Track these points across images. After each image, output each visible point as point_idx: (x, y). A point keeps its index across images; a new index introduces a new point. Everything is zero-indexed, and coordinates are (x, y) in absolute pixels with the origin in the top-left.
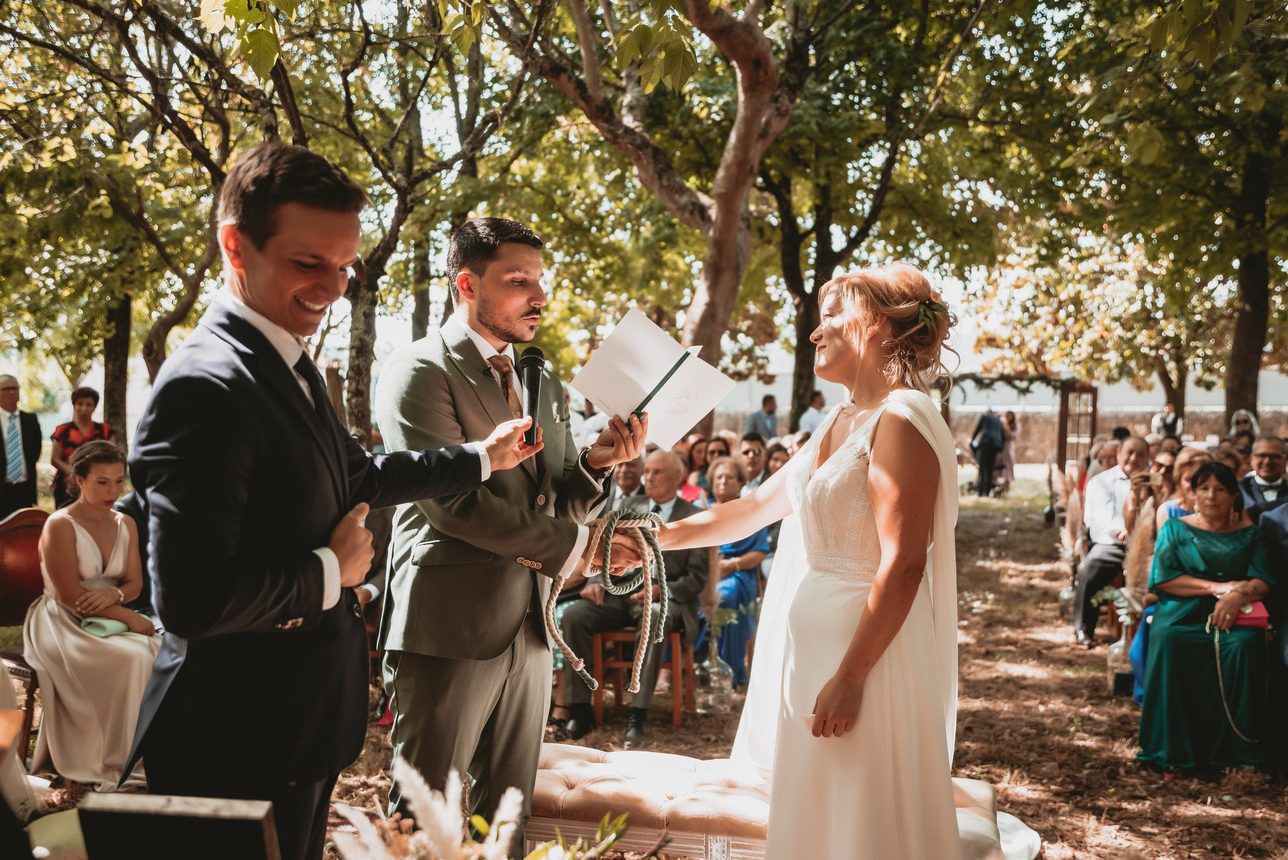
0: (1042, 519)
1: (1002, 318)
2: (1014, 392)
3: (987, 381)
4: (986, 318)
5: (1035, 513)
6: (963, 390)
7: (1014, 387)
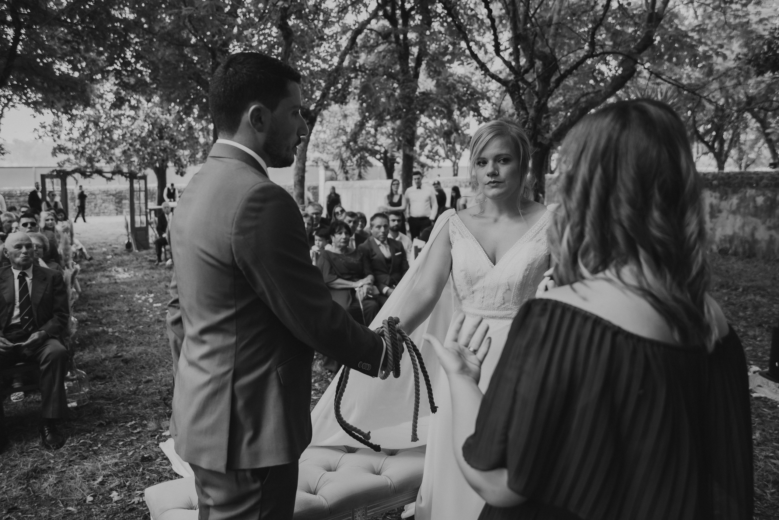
0: (124, 248)
1: (68, 137)
2: (105, 179)
3: (88, 174)
4: (59, 137)
5: (120, 244)
6: (75, 179)
7: (104, 177)
